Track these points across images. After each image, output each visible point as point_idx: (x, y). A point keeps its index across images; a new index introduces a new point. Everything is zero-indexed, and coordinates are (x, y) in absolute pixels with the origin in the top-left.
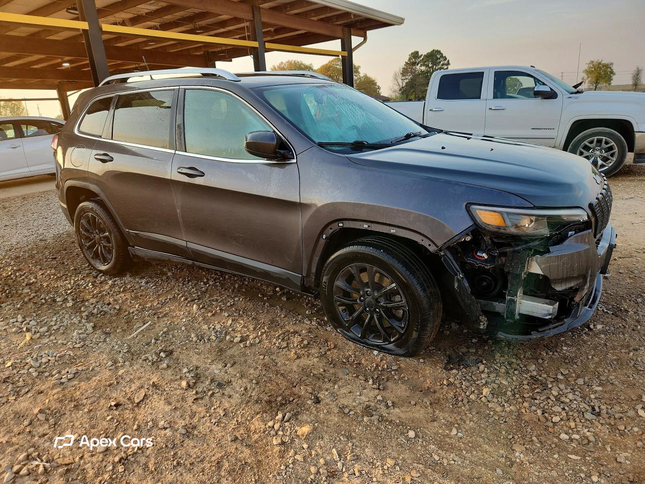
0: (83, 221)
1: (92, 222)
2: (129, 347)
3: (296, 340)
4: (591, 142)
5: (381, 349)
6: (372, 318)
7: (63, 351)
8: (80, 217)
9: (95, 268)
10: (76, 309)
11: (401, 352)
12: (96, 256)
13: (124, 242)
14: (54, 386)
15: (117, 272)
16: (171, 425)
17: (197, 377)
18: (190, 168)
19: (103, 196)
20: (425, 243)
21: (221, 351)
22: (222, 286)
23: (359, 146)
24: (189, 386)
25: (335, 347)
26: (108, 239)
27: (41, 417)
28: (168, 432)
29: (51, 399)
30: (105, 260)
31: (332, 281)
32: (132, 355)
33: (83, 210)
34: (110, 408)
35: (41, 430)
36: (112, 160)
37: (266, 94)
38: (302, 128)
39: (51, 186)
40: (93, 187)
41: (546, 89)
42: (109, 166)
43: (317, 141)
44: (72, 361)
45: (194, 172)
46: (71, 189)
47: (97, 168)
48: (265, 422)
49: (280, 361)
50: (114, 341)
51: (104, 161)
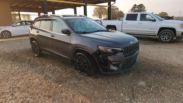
0: (33, 45)
1: (35, 45)
2: (36, 70)
3: (68, 72)
4: (165, 33)
5: (83, 74)
6: (82, 68)
7: (23, 70)
8: (33, 44)
9: (34, 55)
10: (28, 63)
11: (87, 75)
12: (35, 53)
13: (41, 50)
14: (20, 75)
15: (39, 56)
16: (38, 83)
17: (46, 76)
18: (52, 35)
19: (37, 40)
20: (90, 53)
21: (53, 72)
22: (59, 61)
23: (84, 33)
24: (44, 78)
25: (75, 73)
26: (37, 49)
27: (16, 80)
28: (37, 84)
29: (19, 78)
30: (37, 54)
31: (76, 60)
32: (36, 72)
33: (33, 43)
34: (29, 80)
35: (16, 82)
36: (39, 32)
37: (68, 21)
38: (73, 28)
39: (28, 37)
40: (35, 38)
41: (153, 19)
42: (38, 34)
43: (75, 31)
44: (25, 72)
45: (53, 36)
46: (31, 38)
47: (36, 34)
48: (54, 84)
49: (63, 75)
50: (33, 69)
51: (38, 33)
